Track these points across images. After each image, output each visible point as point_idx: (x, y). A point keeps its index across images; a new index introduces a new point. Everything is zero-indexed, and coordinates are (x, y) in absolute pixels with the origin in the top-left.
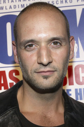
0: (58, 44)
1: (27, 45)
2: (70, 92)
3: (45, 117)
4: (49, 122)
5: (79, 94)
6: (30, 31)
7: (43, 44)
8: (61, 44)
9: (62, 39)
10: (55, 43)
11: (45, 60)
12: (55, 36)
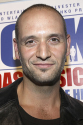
0: (57, 41)
1: (27, 41)
2: (69, 93)
3: (42, 111)
4: (46, 115)
5: (76, 94)
6: (31, 28)
7: (43, 40)
8: (59, 41)
9: (61, 36)
10: (54, 40)
11: (44, 55)
12: (54, 33)
